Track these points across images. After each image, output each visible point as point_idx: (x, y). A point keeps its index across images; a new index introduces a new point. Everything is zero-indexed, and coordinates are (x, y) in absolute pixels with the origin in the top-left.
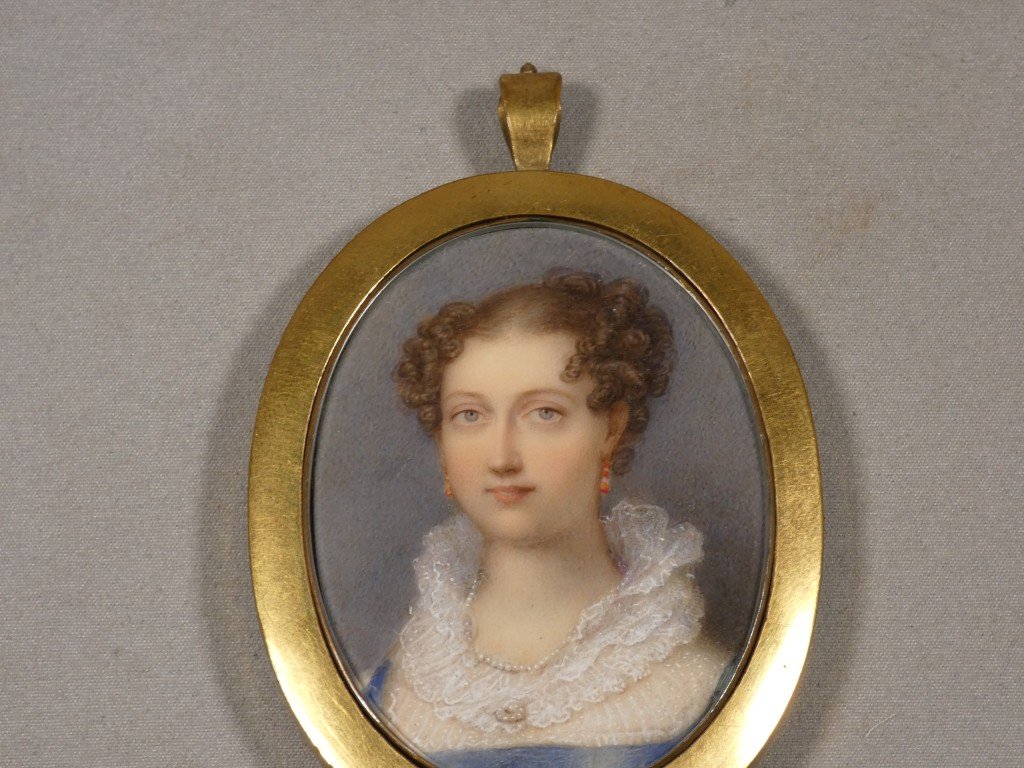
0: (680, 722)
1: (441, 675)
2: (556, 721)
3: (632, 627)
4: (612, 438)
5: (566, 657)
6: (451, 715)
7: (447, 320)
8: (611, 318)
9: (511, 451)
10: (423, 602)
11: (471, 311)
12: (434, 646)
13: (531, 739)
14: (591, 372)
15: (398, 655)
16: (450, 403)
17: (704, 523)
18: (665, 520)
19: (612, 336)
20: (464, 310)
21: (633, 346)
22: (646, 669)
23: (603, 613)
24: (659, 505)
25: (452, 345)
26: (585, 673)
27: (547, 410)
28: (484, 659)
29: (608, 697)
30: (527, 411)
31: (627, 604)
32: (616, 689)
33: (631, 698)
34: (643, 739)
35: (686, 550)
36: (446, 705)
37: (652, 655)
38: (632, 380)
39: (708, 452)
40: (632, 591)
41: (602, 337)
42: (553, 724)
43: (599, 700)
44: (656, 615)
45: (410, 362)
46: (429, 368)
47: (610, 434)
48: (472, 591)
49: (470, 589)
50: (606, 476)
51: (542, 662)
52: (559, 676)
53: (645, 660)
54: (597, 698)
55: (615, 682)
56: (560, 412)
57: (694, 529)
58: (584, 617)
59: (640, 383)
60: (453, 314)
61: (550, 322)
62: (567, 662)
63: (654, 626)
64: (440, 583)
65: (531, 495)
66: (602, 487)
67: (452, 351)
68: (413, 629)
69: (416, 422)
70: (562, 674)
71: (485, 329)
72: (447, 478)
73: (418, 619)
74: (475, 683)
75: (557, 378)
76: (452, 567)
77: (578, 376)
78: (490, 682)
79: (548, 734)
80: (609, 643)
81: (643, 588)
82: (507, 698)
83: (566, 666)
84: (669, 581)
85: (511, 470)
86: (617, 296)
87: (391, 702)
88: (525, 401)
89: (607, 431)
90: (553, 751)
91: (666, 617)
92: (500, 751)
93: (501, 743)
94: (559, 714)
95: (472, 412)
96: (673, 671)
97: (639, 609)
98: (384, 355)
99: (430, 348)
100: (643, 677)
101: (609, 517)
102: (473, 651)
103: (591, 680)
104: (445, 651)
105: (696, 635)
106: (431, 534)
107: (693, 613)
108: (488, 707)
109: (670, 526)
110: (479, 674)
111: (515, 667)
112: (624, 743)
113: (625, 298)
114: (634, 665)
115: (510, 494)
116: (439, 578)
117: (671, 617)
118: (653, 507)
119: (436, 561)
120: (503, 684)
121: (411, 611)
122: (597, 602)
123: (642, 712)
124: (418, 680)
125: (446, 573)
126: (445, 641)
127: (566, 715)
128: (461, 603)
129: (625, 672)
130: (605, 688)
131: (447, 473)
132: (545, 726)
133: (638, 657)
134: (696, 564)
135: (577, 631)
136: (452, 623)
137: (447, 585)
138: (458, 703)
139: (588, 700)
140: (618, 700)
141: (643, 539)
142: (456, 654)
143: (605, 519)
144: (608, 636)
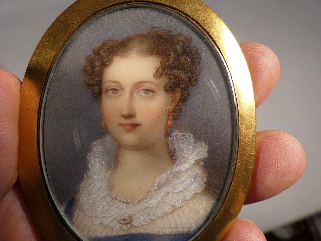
0: (195, 226)
1: (97, 205)
2: (144, 224)
3: (177, 185)
4: (173, 104)
5: (150, 197)
6: (100, 222)
7: (106, 47)
8: (175, 51)
10: (91, 173)
11: (116, 44)
12: (94, 191)
13: (133, 231)
14: (166, 74)
16: (106, 85)
17: (209, 141)
18: (193, 140)
19: (176, 58)
20: (114, 43)
21: (184, 64)
22: (182, 203)
23: (165, 178)
24: (191, 134)
25: (108, 59)
26: (157, 204)
27: (147, 90)
28: (115, 198)
30: (138, 90)
31: (176, 175)
32: (169, 211)
33: (175, 214)
34: (179, 232)
35: (201, 153)
36: (98, 217)
37: (185, 197)
38: (183, 79)
39: (212, 111)
40: (178, 169)
41: (171, 59)
42: (143, 225)
43: (162, 215)
44: (188, 180)
45: (89, 65)
46: (97, 69)
47: (173, 102)
48: (112, 168)
49: (111, 167)
50: (170, 120)
51: (139, 199)
53: (181, 199)
54: (161, 214)
55: (169, 208)
56: (152, 91)
57: (204, 144)
59: (186, 80)
60: (109, 45)
61: (150, 51)
62: (150, 199)
63: (186, 185)
64: (98, 164)
65: (138, 127)
66: (168, 125)
68: (86, 184)
69: (90, 93)
70: (148, 204)
71: (122, 53)
72: (103, 118)
73: (88, 180)
74: (111, 208)
75: (152, 76)
76: (103, 157)
77: (160, 76)
78: (117, 207)
79: (141, 229)
80: (167, 191)
81: (183, 168)
82: (124, 214)
83: (149, 200)
84: (194, 165)
85: (131, 116)
86: (179, 41)
87: (74, 216)
88: (138, 86)
89: (171, 101)
90: (143, 236)
93: (121, 233)
94: (146, 221)
95: (115, 90)
96: (193, 204)
97: (180, 177)
98: (78, 62)
99: (98, 60)
100: (181, 206)
101: (170, 138)
102: (111, 194)
103: (159, 207)
104: (99, 194)
105: (203, 189)
106: (95, 143)
107: (202, 179)
108: (116, 218)
109: (195, 142)
110: (113, 204)
111: (128, 201)
112: (171, 233)
113: (182, 42)
114: (177, 201)
115: (130, 127)
116: (98, 162)
117: (193, 181)
118: (188, 134)
119: (97, 155)
120: (123, 208)
121: (85, 176)
122: (163, 174)
123: (179, 220)
124: (86, 207)
125: (101, 160)
126: (99, 189)
127: (148, 221)
128: (107, 173)
129: (173, 204)
130: (165, 210)
131: (103, 116)
132: (139, 226)
133: (179, 197)
134: (205, 158)
135: (155, 186)
136: (102, 182)
137: (101, 165)
138: (103, 217)
139: (158, 215)
140: (170, 215)
141: (184, 148)
142: (104, 195)
143: (169, 139)
144: (167, 188)
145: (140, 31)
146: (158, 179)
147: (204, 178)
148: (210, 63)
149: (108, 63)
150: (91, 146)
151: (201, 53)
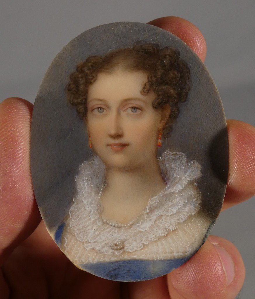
0: (190, 250)
1: (87, 229)
2: (137, 249)
3: (170, 207)
4: (163, 122)
5: (142, 221)
6: (92, 247)
7: (90, 64)
8: (163, 65)
9: (118, 127)
10: (79, 196)
11: (101, 60)
12: (84, 216)
13: (126, 257)
14: (154, 90)
15: (68, 220)
16: (92, 104)
17: (202, 160)
18: (185, 159)
19: (164, 74)
20: (97, 60)
21: (172, 78)
22: (176, 226)
23: (157, 201)
24: (183, 153)
25: (92, 76)
26: (150, 227)
27: (135, 108)
28: (106, 222)
29: (160, 238)
30: (126, 108)
31: (169, 197)
32: (163, 235)
33: (169, 239)
34: (174, 257)
35: (194, 172)
36: (89, 242)
37: (178, 220)
38: (172, 94)
39: (204, 128)
40: (170, 191)
41: (159, 74)
42: (136, 250)
43: (156, 240)
44: (181, 202)
45: (73, 84)
46: (81, 87)
47: (162, 120)
49: (100, 190)
50: (160, 139)
51: (131, 223)
52: (138, 229)
53: (175, 222)
54: (154, 239)
55: (163, 231)
56: (140, 109)
57: (198, 163)
58: (150, 203)
59: (175, 96)
60: (92, 61)
62: (142, 223)
63: (179, 207)
64: (87, 187)
65: (127, 147)
66: (158, 144)
67: (92, 79)
68: (75, 208)
69: (75, 113)
70: (140, 228)
71: (107, 69)
72: (90, 139)
73: (77, 204)
74: (102, 233)
75: (139, 93)
76: (92, 180)
77: (148, 92)
78: (109, 232)
79: (134, 255)
80: (160, 214)
81: (175, 190)
82: (116, 239)
83: (142, 224)
84: (187, 186)
85: (118, 136)
86: (166, 55)
87: (65, 242)
88: (125, 103)
90: (136, 262)
91: (185, 202)
92: (112, 263)
93: (113, 259)
94: (139, 246)
95: (101, 108)
96: (187, 227)
97: (173, 199)
98: (61, 80)
99: (82, 77)
100: (175, 229)
101: (161, 157)
102: (102, 218)
103: (152, 231)
104: (89, 218)
105: (198, 211)
106: (83, 165)
107: (196, 201)
108: (108, 243)
109: (187, 162)
110: (104, 228)
111: (120, 225)
112: (166, 259)
113: (169, 56)
114: (171, 224)
115: (118, 147)
116: (87, 185)
117: (187, 202)
118: (180, 153)
119: (85, 177)
120: (114, 233)
121: (74, 200)
122: (155, 196)
123: (174, 245)
124: (77, 232)
125: (90, 183)
126: (89, 213)
127: (141, 246)
128: (96, 196)
129: (167, 227)
130: (158, 234)
131: (90, 137)
132: (132, 251)
133: (172, 220)
134: (198, 179)
135: (146, 209)
136: (92, 206)
137: (90, 188)
138: (94, 242)
139: (151, 239)
140: (164, 239)
141: (176, 168)
142: (94, 219)
143: (159, 159)
144: (160, 211)
145: (124, 46)
146: (150, 202)
147: (199, 199)
148: (200, 78)
149: (92, 81)
150: (78, 168)
151: (190, 67)
